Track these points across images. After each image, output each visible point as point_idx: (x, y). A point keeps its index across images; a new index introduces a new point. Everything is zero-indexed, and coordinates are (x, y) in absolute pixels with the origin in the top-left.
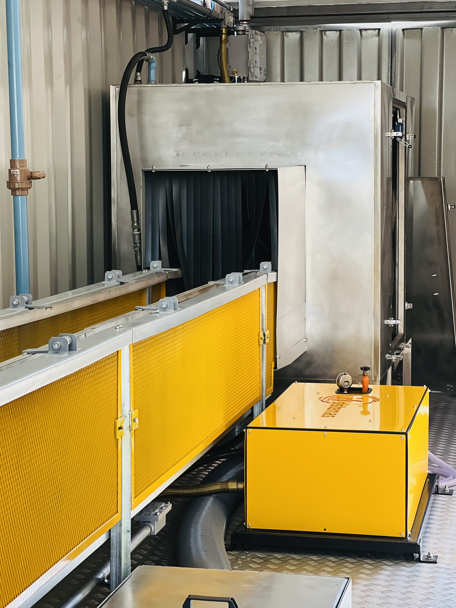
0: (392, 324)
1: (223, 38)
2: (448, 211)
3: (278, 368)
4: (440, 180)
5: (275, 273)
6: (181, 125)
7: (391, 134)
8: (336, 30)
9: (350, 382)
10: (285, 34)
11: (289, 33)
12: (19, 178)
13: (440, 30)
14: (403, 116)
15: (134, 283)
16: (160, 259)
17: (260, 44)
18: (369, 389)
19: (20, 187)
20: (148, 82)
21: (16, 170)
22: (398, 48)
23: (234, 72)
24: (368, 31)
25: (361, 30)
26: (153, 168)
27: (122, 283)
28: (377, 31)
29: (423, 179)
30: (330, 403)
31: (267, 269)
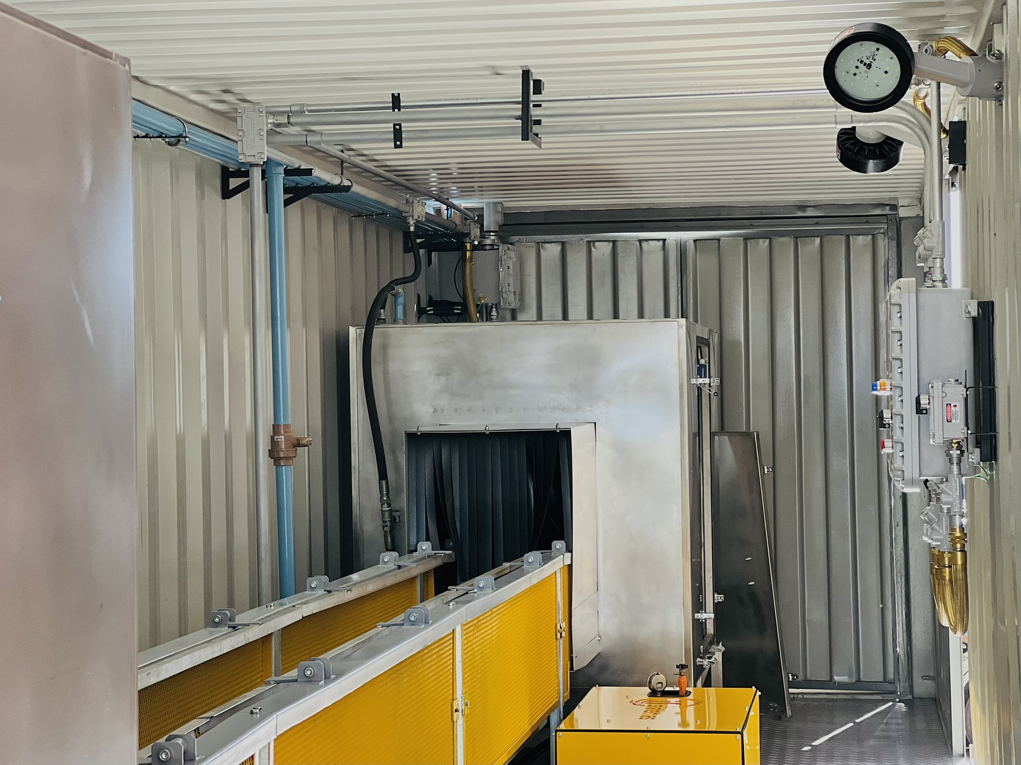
0: (703, 618)
1: (468, 255)
2: (764, 475)
3: (575, 669)
4: (753, 436)
5: (570, 554)
6: (439, 375)
7: (696, 381)
8: (609, 241)
9: (664, 684)
10: (542, 247)
11: (547, 245)
12: (283, 446)
13: (742, 242)
14: (706, 356)
15: (415, 566)
16: (428, 539)
17: (514, 262)
18: (687, 691)
19: (285, 456)
20: (395, 321)
21: (281, 437)
22: (690, 264)
23: (481, 298)
24: (650, 242)
25: (640, 241)
26: (418, 430)
27: (399, 567)
28: (661, 242)
29: (731, 434)
30: (644, 705)
31: (561, 550)
